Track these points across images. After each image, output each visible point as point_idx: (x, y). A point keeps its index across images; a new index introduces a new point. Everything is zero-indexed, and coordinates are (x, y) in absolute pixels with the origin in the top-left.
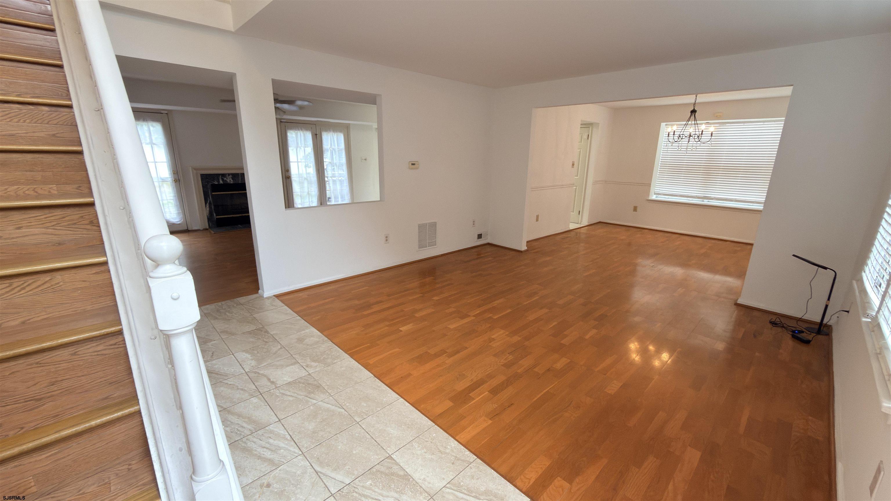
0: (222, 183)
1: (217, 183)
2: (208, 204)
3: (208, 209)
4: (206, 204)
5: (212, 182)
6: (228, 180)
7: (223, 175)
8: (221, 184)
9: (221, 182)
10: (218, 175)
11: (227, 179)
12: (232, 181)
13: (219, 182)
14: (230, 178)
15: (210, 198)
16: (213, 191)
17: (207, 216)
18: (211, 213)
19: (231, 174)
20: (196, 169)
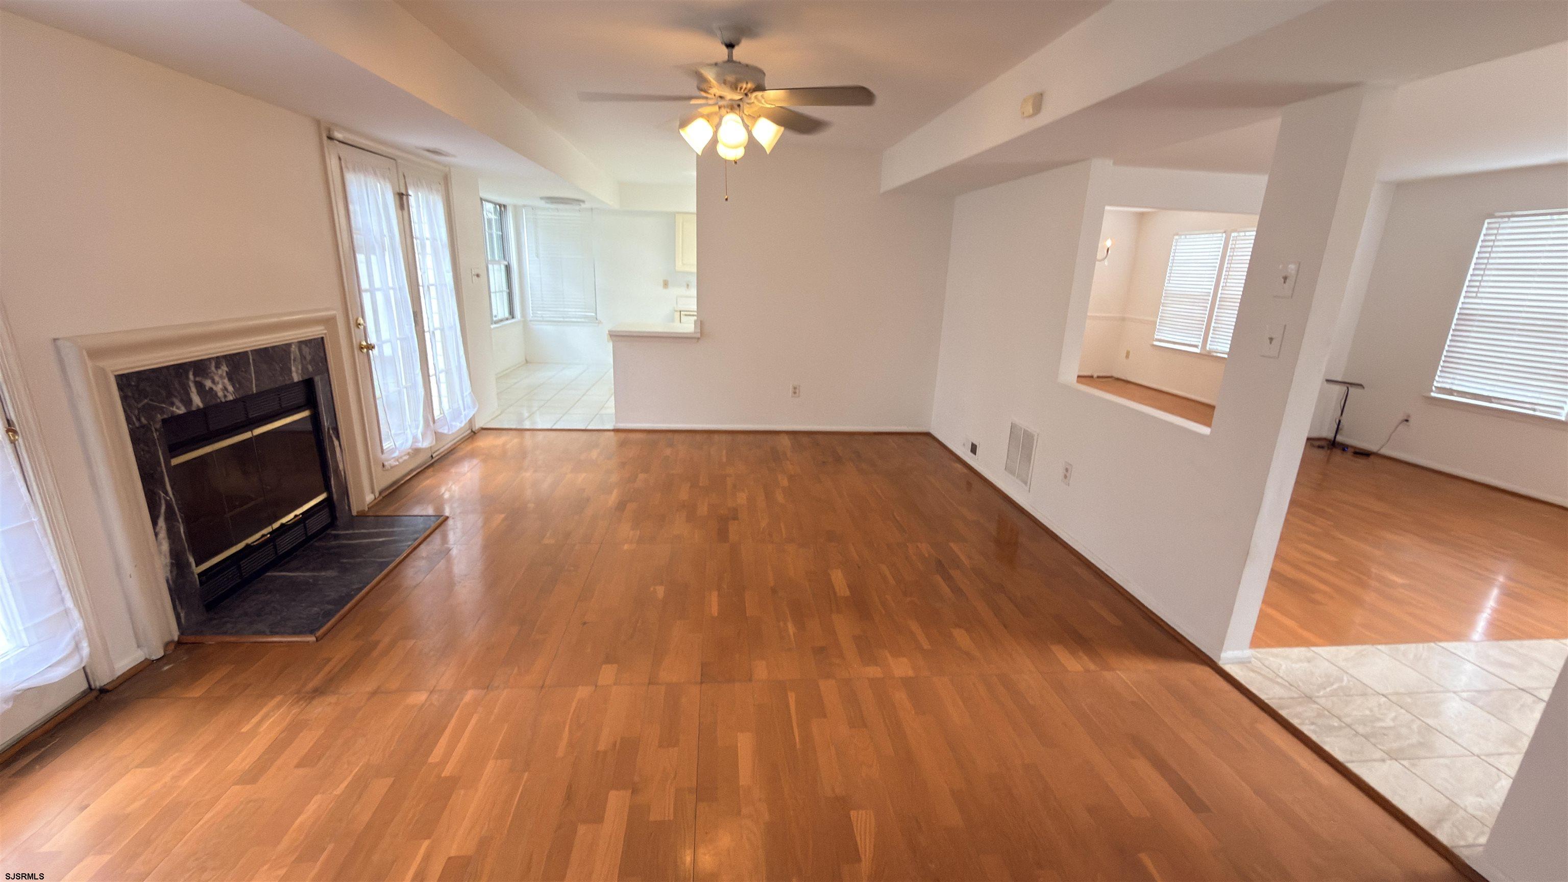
0: (201, 405)
1: (182, 410)
2: (161, 522)
3: (165, 547)
4: (155, 523)
5: (162, 411)
6: (218, 389)
7: (200, 367)
8: (199, 410)
9: (197, 401)
10: (180, 370)
11: (213, 382)
12: (230, 388)
13: (188, 402)
14: (221, 377)
15: (166, 493)
16: (174, 449)
17: (167, 581)
18: (178, 564)
19: (225, 357)
20: (95, 353)
